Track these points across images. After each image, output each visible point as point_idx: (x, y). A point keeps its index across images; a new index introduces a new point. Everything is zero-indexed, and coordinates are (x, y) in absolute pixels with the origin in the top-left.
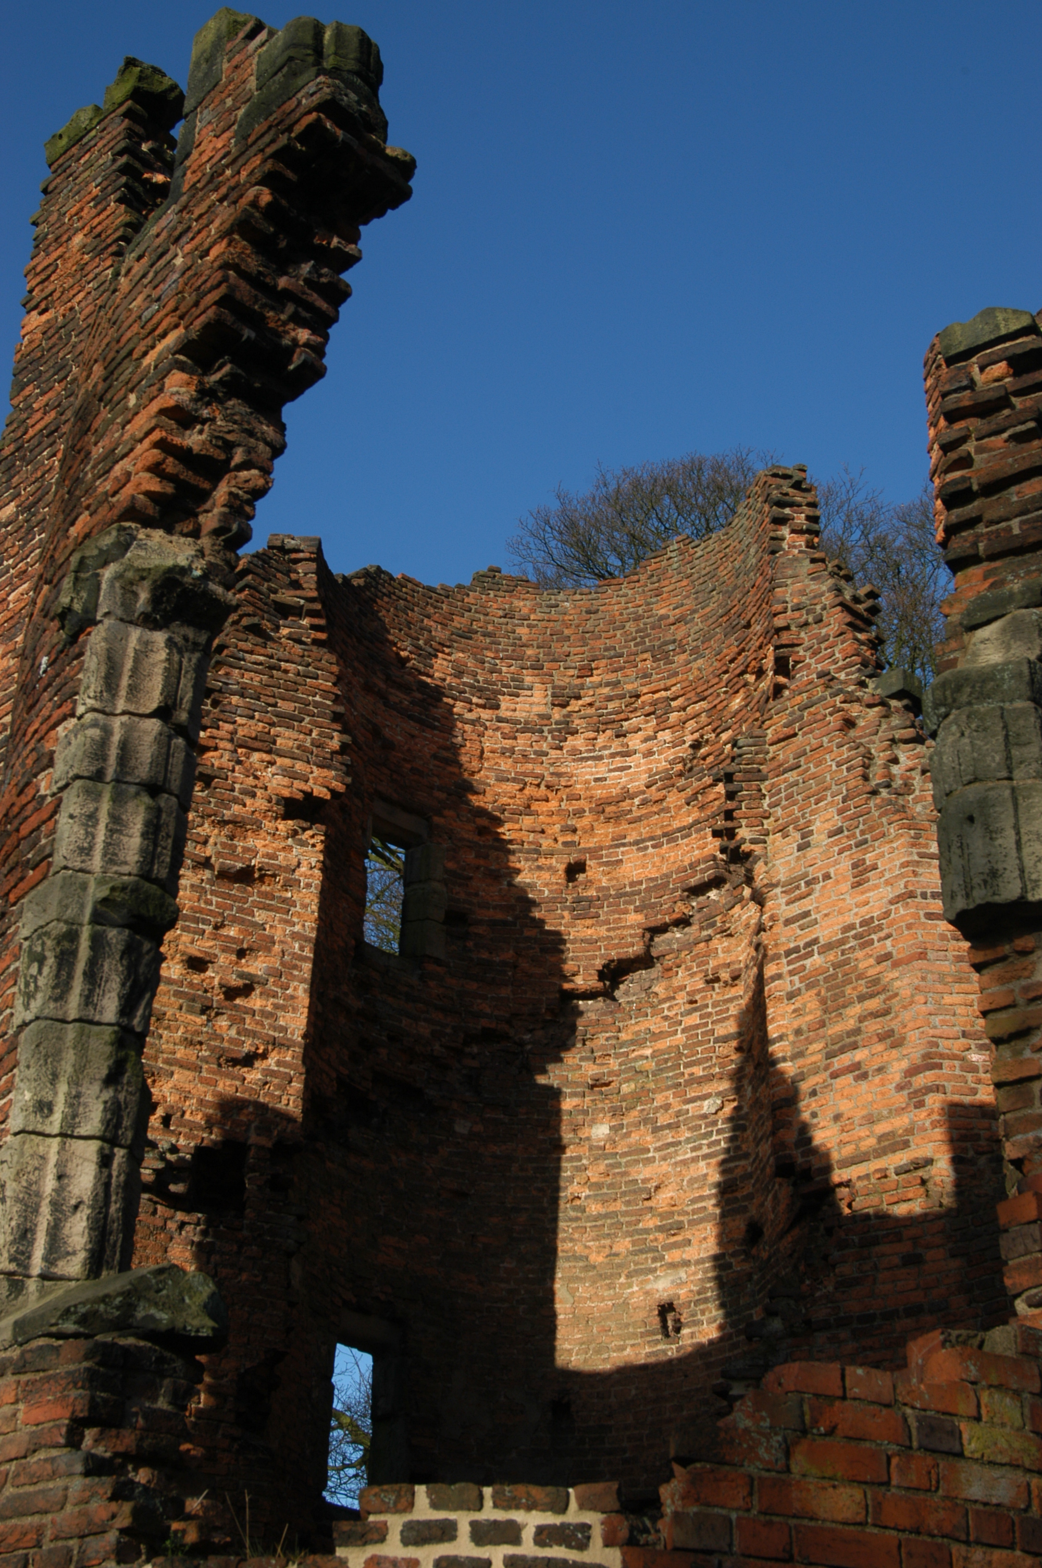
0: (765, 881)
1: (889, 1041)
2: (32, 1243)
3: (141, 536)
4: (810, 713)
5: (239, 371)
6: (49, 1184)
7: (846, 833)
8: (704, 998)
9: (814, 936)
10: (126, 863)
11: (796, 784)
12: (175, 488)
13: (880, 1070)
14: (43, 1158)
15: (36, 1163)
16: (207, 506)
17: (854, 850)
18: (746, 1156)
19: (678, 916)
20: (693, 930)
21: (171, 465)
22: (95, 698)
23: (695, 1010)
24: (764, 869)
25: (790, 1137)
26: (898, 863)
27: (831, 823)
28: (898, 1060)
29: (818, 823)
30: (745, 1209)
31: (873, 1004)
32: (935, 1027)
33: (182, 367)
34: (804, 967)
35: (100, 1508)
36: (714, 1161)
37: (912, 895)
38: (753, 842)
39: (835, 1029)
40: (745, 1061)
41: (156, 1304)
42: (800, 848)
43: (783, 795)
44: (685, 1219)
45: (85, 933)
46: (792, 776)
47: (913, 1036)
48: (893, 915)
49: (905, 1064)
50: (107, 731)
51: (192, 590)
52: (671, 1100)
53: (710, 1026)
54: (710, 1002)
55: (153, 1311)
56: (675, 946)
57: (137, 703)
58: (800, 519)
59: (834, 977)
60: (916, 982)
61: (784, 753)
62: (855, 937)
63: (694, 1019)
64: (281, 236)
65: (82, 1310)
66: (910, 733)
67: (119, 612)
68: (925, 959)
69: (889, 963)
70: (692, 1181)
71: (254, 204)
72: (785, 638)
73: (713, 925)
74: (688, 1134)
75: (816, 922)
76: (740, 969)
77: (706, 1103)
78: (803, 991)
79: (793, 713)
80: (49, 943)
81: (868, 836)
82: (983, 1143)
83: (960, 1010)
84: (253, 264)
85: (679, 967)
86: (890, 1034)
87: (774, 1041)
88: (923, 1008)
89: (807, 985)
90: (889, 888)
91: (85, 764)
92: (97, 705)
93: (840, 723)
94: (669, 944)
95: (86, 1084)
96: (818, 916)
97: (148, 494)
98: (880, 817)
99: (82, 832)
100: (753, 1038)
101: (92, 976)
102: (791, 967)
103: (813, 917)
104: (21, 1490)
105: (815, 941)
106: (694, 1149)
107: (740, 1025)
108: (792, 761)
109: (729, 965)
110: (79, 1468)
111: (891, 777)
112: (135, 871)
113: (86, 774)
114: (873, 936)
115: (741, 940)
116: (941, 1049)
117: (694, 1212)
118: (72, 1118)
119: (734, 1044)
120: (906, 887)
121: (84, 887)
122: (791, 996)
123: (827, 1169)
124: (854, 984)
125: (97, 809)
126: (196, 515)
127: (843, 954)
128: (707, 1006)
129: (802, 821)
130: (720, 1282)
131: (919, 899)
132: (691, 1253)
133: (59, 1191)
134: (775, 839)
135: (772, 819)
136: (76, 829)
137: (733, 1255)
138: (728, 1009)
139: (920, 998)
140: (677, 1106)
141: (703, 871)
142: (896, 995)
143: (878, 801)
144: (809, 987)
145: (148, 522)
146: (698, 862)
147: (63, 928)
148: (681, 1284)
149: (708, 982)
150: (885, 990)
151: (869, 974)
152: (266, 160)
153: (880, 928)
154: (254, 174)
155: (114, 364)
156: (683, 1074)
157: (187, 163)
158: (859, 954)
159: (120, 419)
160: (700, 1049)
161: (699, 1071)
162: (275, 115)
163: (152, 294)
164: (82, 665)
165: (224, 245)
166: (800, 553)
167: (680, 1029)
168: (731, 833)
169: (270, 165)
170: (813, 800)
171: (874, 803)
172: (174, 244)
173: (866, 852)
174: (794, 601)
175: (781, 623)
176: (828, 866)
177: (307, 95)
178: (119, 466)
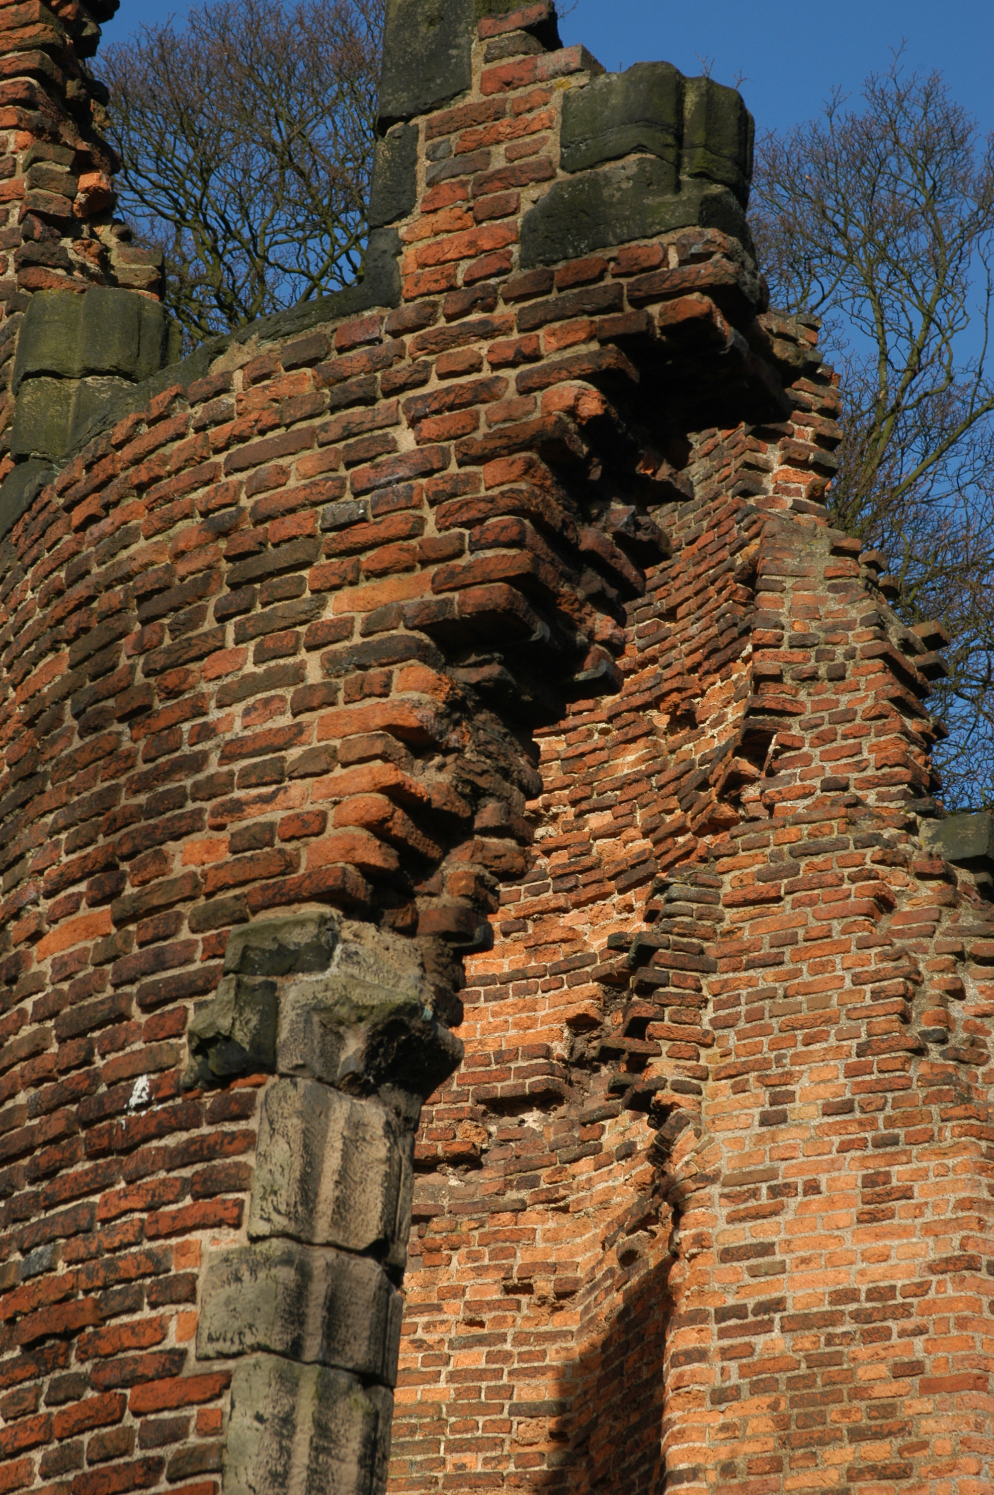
0: (694, 1169)
3: (346, 934)
4: (811, 867)
5: (510, 677)
7: (858, 1115)
8: (500, 1321)
9: (776, 1295)
11: (770, 995)
12: (400, 858)
16: (432, 883)
17: (870, 1151)
19: (464, 1149)
20: (486, 1179)
21: (401, 823)
22: (287, 1215)
23: (480, 1341)
24: (694, 1144)
26: (952, 1198)
27: (831, 1088)
29: (805, 1082)
31: (880, 1452)
33: (424, 655)
34: (750, 1349)
37: (972, 1264)
38: (679, 1087)
39: (804, 1480)
40: (569, 1461)
42: (766, 1120)
43: (743, 1009)
46: (764, 978)
48: (932, 1294)
50: (304, 1273)
51: (419, 1038)
53: (505, 1380)
54: (510, 1333)
56: (445, 1202)
57: (346, 1229)
58: (805, 436)
59: (808, 1381)
60: (966, 1431)
61: (752, 930)
62: (856, 1316)
63: (476, 1358)
64: (595, 460)
67: (318, 1067)
68: (984, 1389)
69: (916, 1380)
71: (572, 412)
72: (771, 696)
73: (532, 1183)
75: (781, 1268)
76: (577, 1282)
78: (745, 1393)
79: (776, 857)
81: (900, 1132)
84: (557, 513)
85: (454, 1248)
87: (680, 1477)
88: (973, 1481)
89: (753, 1384)
90: (930, 1241)
91: (278, 1329)
92: (292, 1228)
93: (867, 901)
94: (433, 1197)
96: (787, 1258)
97: (363, 868)
98: (927, 1100)
99: (275, 1446)
100: (594, 1424)
102: (726, 1343)
103: (778, 1257)
105: (778, 1305)
107: (563, 1390)
108: (766, 950)
109: (554, 1268)
111: (948, 1022)
113: (279, 1347)
114: (890, 1323)
115: (586, 1226)
119: (549, 1423)
120: (962, 1246)
122: (720, 1397)
124: (845, 1405)
125: (293, 1408)
126: (410, 896)
127: (829, 1343)
128: (503, 1338)
129: (775, 1071)
131: (983, 1275)
134: (718, 1092)
135: (715, 1050)
136: (267, 1440)
138: (544, 1353)
139: (968, 1461)
141: (522, 1073)
142: (924, 1445)
143: (923, 1069)
144: (757, 1388)
145: (353, 908)
146: (514, 1055)
149: (508, 1290)
150: (902, 1430)
151: (876, 1393)
152: (603, 342)
153: (905, 1311)
154: (578, 358)
155: (253, 566)
156: (443, 1462)
157: (402, 229)
158: (861, 1350)
159: (288, 693)
160: (481, 1420)
161: (475, 1463)
162: (614, 252)
163: (343, 472)
164: (249, 1140)
165: (518, 469)
166: (798, 508)
167: (445, 1371)
168: (638, 1063)
169: (611, 357)
170: (800, 1034)
171: (916, 1070)
172: (387, 394)
173: (893, 1160)
174: (794, 627)
175: (768, 664)
176: (818, 1168)
177: (681, 247)
178: (297, 788)
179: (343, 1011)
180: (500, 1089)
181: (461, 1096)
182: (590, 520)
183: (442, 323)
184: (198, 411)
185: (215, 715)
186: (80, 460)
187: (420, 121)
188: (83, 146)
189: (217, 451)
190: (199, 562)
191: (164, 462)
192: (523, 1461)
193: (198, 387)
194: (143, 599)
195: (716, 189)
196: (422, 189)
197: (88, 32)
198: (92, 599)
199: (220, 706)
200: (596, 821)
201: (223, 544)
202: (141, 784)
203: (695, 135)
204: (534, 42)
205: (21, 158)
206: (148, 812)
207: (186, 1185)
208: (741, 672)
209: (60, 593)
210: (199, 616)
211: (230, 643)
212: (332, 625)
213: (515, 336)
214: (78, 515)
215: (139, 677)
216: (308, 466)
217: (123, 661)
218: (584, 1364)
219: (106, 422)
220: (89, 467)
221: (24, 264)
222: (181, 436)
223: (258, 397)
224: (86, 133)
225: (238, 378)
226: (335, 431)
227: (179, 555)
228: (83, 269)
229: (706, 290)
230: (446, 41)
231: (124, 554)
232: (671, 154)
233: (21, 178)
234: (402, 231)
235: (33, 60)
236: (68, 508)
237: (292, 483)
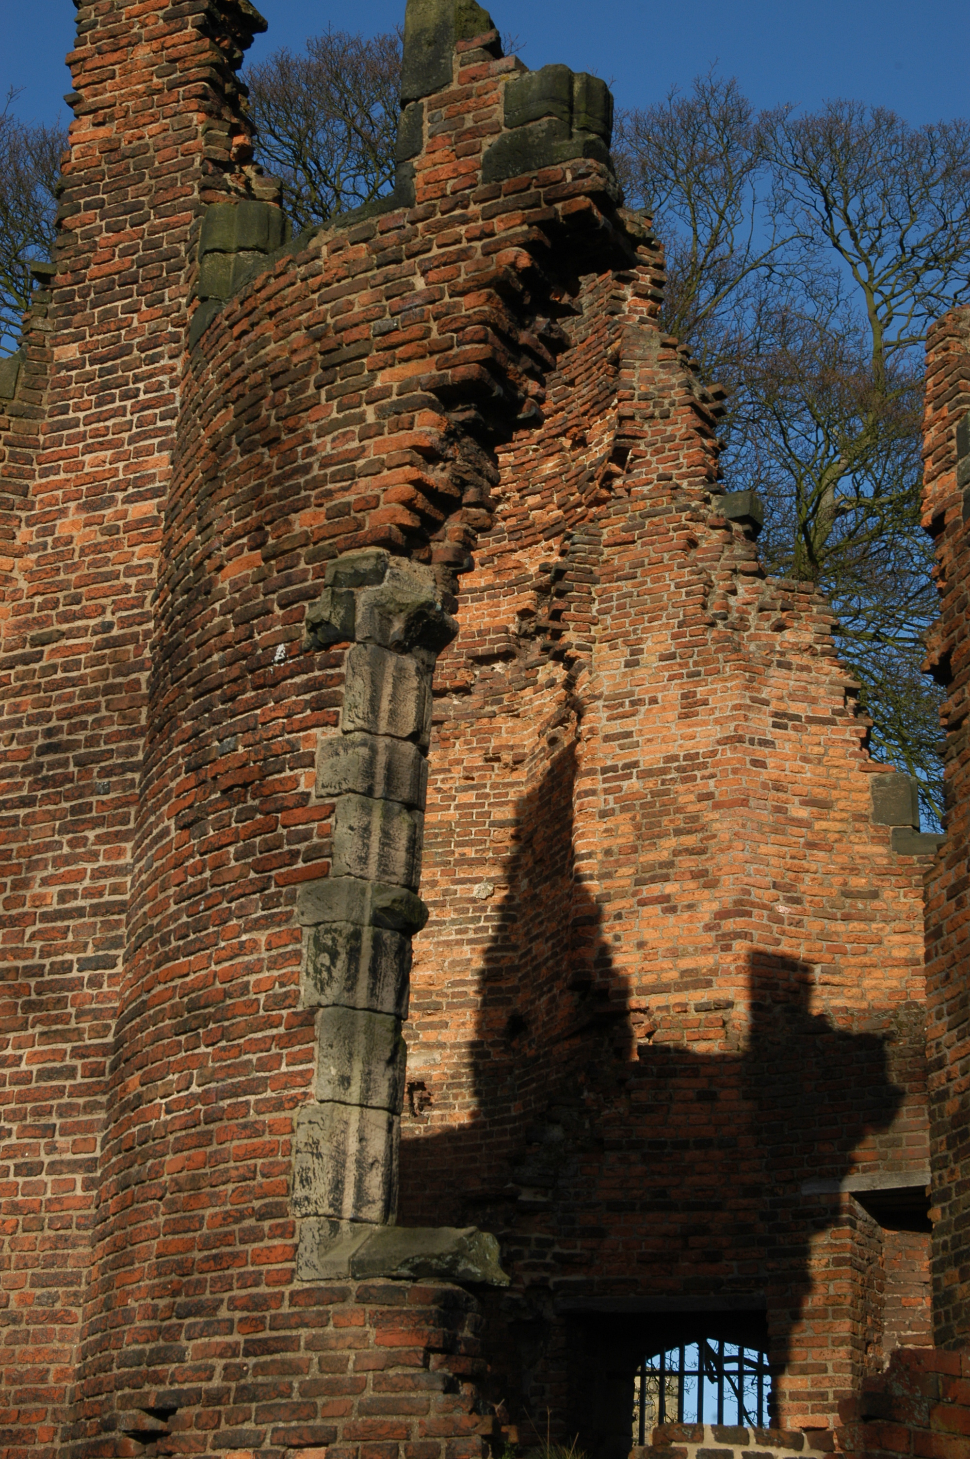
0: (589, 692)
1: (702, 880)
2: (342, 1192)
3: (392, 564)
4: (652, 523)
5: (481, 417)
6: (353, 1146)
7: (678, 660)
8: (483, 777)
9: (634, 759)
10: (394, 873)
11: (630, 595)
12: (421, 521)
13: (690, 907)
14: (346, 1123)
15: (341, 1127)
16: (440, 533)
17: (685, 680)
18: (515, 948)
19: (461, 684)
20: (473, 700)
21: (421, 502)
22: (363, 719)
23: (472, 787)
24: (588, 678)
25: (591, 955)
26: (730, 704)
27: (664, 646)
28: (710, 901)
29: (649, 643)
30: (509, 1002)
31: (690, 841)
32: (749, 875)
33: (432, 406)
34: (620, 789)
35: (462, 1416)
36: (479, 947)
37: (740, 739)
38: (580, 648)
39: (648, 857)
40: (522, 851)
41: (472, 1262)
42: (628, 664)
43: (614, 603)
44: (444, 1001)
45: (367, 933)
46: (626, 586)
47: (727, 881)
48: (719, 756)
49: (716, 906)
50: (374, 750)
51: (434, 621)
52: (438, 877)
53: (486, 808)
54: (489, 783)
55: (470, 1266)
56: (452, 713)
57: (396, 726)
58: (645, 280)
59: (652, 804)
60: (736, 828)
61: (619, 559)
62: (678, 769)
63: (470, 797)
64: (527, 293)
65: (417, 1261)
66: (752, 566)
67: (378, 638)
68: (747, 806)
69: (710, 802)
70: (454, 964)
71: (513, 265)
72: (629, 428)
73: (500, 702)
74: (454, 916)
75: (637, 744)
76: (525, 755)
77: (476, 887)
78: (617, 812)
79: (632, 518)
80: (341, 941)
81: (702, 669)
82: (780, 992)
83: (773, 861)
84: (506, 323)
85: (457, 738)
86: (704, 873)
87: (582, 857)
88: (741, 854)
89: (622, 807)
90: (718, 728)
91: (360, 780)
92: (366, 726)
93: (683, 542)
94: (445, 710)
95: (374, 1063)
96: (640, 739)
97: (401, 526)
98: (717, 651)
99: (360, 843)
100: (535, 831)
101: (374, 971)
102: (607, 785)
103: (635, 739)
104: (382, 1395)
105: (635, 764)
106: (459, 932)
107: (518, 812)
108: (627, 570)
109: (512, 748)
110: (440, 1386)
111: (728, 608)
112: (402, 882)
113: (361, 790)
114: (696, 772)
115: (529, 725)
116: (753, 898)
117: (454, 994)
118: (366, 1092)
119: (511, 831)
120: (736, 730)
121: (363, 892)
122: (604, 814)
123: (625, 993)
124: (671, 817)
125: (370, 823)
126: (428, 542)
127: (663, 784)
128: (485, 786)
129: (633, 637)
130: (476, 1069)
131: (747, 745)
132: (446, 1036)
133: (361, 1151)
134: (601, 650)
135: (600, 626)
136: (356, 840)
137: (493, 1044)
138: (507, 794)
139: (738, 844)
140: (444, 883)
141: (493, 642)
142: (714, 836)
143: (714, 634)
144: (623, 809)
145: (396, 549)
146: (488, 632)
147: (350, 928)
148: (435, 1065)
149: (487, 760)
150: (703, 829)
151: (689, 810)
152: (530, 225)
153: (704, 766)
154: (516, 235)
155: (336, 357)
156: (453, 852)
157: (415, 162)
158: (680, 787)
159: (356, 429)
160: (473, 830)
161: (471, 853)
162: (535, 174)
163: (384, 303)
164: (341, 679)
165: (483, 299)
166: (642, 321)
167: (453, 804)
168: (557, 635)
169: (535, 233)
170: (646, 617)
171: (710, 635)
172: (409, 257)
173: (697, 684)
174: (641, 389)
175: (627, 411)
176: (656, 690)
177: (573, 170)
178: (362, 482)
179: (391, 607)
180: (480, 650)
181: (459, 655)
182: (524, 327)
183: (439, 216)
184: (302, 270)
185: (315, 442)
186: (237, 299)
187: (424, 101)
188: (235, 120)
189: (314, 292)
190: (304, 355)
191: (284, 299)
192: (496, 851)
193: (302, 256)
194: (274, 377)
195: (592, 136)
196: (426, 140)
197: (236, 56)
198: (245, 378)
199: (319, 437)
200: (531, 500)
201: (318, 345)
202: (277, 481)
203: (580, 106)
204: (488, 54)
205: (200, 128)
206: (280, 497)
207: (307, 704)
208: (611, 415)
209: (227, 375)
210: (305, 387)
211: (323, 402)
212: (380, 389)
213: (480, 222)
214: (236, 331)
215: (273, 421)
216: (365, 300)
217: (264, 413)
218: (530, 798)
219: (251, 277)
220: (242, 303)
221: (203, 188)
222: (293, 284)
223: (336, 261)
224: (236, 113)
225: (324, 250)
226: (380, 279)
227: (294, 352)
228: (237, 190)
229: (587, 194)
230: (438, 55)
231: (263, 352)
232: (566, 117)
233: (201, 139)
234: (415, 164)
235: (206, 72)
236: (231, 327)
237: (356, 309)
